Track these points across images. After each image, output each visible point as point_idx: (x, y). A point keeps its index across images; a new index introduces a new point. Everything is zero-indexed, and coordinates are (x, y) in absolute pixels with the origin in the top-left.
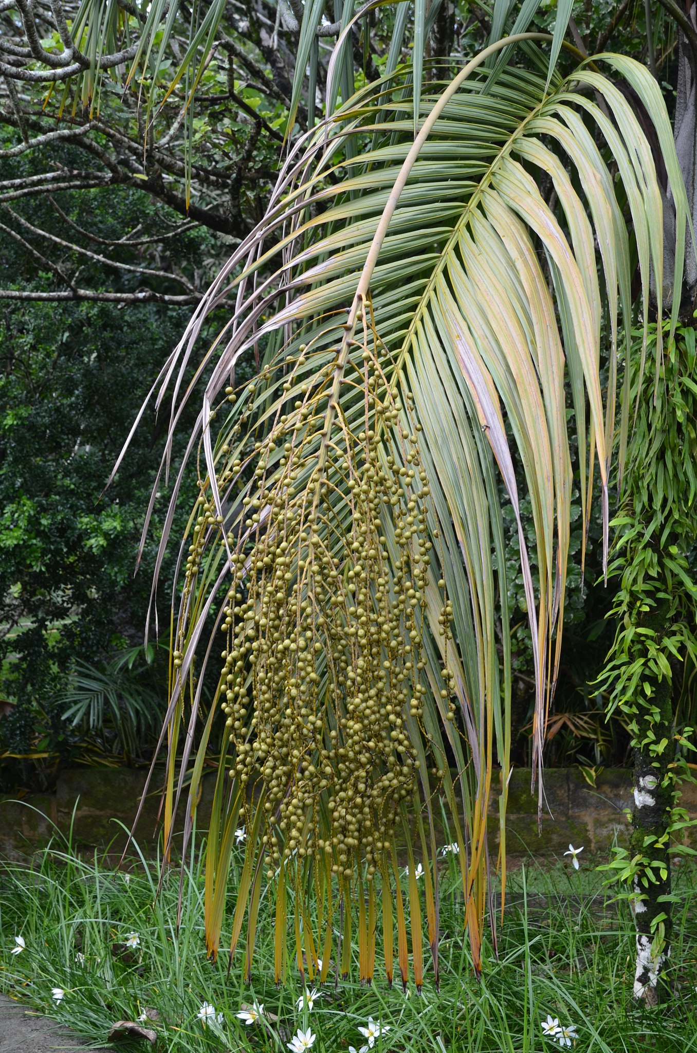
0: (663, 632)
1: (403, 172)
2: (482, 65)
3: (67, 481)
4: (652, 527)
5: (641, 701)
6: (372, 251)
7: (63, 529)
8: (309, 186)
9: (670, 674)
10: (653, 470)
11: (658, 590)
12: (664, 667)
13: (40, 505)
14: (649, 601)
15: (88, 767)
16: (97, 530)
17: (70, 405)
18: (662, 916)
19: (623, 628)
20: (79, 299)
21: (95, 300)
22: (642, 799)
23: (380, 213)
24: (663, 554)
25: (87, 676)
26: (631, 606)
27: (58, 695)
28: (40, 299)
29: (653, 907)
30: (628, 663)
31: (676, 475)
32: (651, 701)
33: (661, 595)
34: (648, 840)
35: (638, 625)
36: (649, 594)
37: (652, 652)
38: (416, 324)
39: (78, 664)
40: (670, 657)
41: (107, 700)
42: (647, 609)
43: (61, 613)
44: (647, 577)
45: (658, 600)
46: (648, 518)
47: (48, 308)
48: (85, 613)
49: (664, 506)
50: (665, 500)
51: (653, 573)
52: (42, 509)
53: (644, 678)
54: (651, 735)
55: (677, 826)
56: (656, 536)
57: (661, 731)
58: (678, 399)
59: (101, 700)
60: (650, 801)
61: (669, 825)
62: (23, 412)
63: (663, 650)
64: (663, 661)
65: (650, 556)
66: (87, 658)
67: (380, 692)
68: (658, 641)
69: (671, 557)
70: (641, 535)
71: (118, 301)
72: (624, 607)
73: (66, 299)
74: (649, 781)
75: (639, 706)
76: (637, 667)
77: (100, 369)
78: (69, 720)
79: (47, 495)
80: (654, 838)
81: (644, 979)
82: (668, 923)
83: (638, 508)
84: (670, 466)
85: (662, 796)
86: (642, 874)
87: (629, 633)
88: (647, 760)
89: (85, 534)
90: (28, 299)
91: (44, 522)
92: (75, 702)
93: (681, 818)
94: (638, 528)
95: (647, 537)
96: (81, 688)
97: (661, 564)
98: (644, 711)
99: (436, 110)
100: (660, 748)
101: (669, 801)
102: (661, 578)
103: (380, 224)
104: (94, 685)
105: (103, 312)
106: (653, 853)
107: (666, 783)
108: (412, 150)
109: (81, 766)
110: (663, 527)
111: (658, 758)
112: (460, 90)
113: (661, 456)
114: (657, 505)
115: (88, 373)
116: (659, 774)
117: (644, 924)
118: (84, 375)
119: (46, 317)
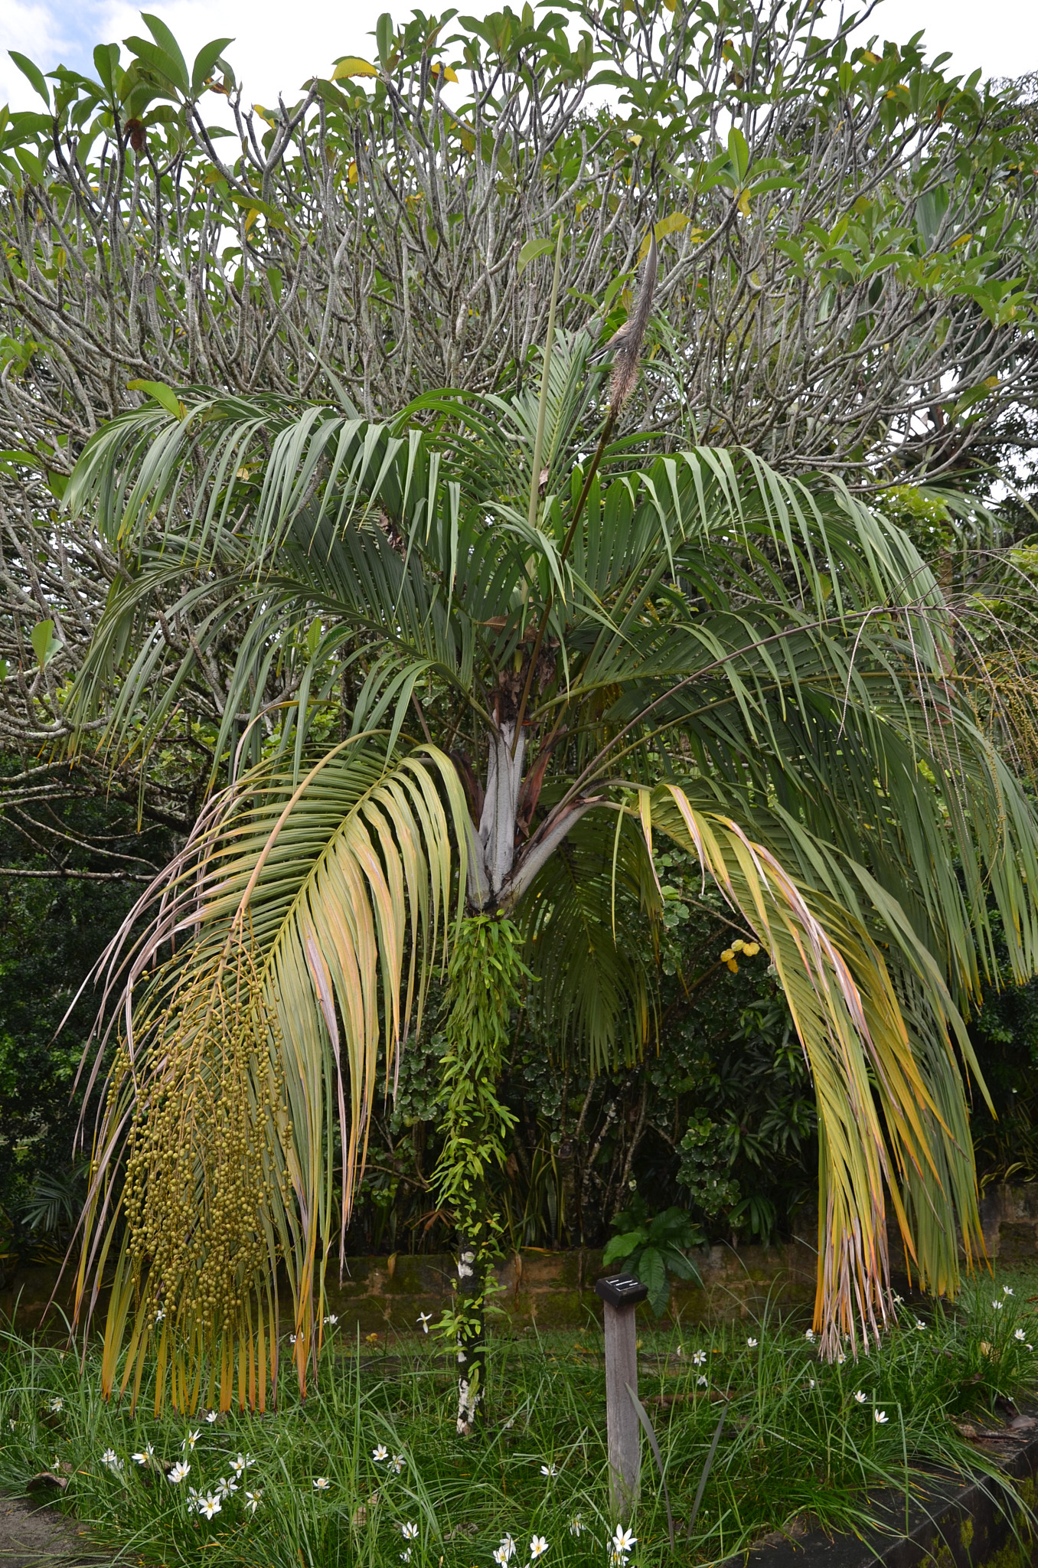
0: (479, 1141)
1: (279, 822)
2: (345, 748)
3: (44, 1022)
4: (470, 1063)
5: (462, 1194)
6: (253, 876)
7: (38, 1061)
8: (217, 829)
9: (482, 1173)
10: (470, 1022)
11: (475, 1110)
12: (478, 1169)
13: (20, 1041)
14: (468, 1118)
15: (43, 1265)
16: (65, 1062)
17: (53, 960)
18: (477, 1364)
19: (450, 1139)
20: (66, 877)
21: (79, 878)
22: (464, 1271)
23: (261, 849)
24: (477, 1084)
25: (47, 1185)
26: (456, 1122)
27: (22, 1203)
28: (34, 876)
29: (472, 1357)
30: (453, 1166)
31: (486, 1026)
32: (469, 1194)
33: (477, 1114)
34: (467, 1303)
35: (460, 1136)
36: (468, 1113)
37: (470, 1157)
38: (285, 926)
39: (41, 1175)
40: (483, 1161)
41: (62, 1207)
42: (466, 1124)
43: (31, 1130)
44: (467, 1101)
45: (474, 1118)
46: (467, 1056)
47: (41, 883)
48: (50, 1132)
49: (477, 1048)
50: (478, 1044)
51: (470, 1098)
52: (21, 1045)
53: (465, 1176)
54: (469, 1221)
55: (489, 1291)
56: (472, 1071)
57: (477, 1217)
58: (486, 972)
59: (58, 1206)
60: (469, 1272)
61: (482, 1290)
62: (12, 965)
63: (478, 1155)
64: (478, 1163)
65: (468, 1085)
66: (49, 1170)
67: (238, 1188)
68: (474, 1148)
69: (484, 1085)
70: (462, 1069)
71: (97, 879)
72: (451, 1123)
73: (55, 876)
74: (468, 1257)
75: (461, 1199)
76: (459, 1168)
77: (80, 930)
78: (29, 1224)
79: (27, 1033)
80: (471, 1301)
81: (464, 1417)
82: (482, 1370)
83: (460, 1050)
84: (482, 1019)
85: (477, 1267)
86: (463, 1331)
87: (453, 1143)
88: (468, 1240)
89: (56, 1066)
90: (24, 875)
91: (21, 1055)
92: (36, 1208)
93: (493, 1285)
94: (460, 1064)
95: (466, 1071)
96: (43, 1196)
97: (476, 1091)
98: (464, 1202)
99: (308, 779)
100: (476, 1230)
101: (483, 1272)
102: (476, 1101)
103: (261, 857)
104: (53, 1193)
105: (85, 887)
106: (471, 1313)
107: (480, 1257)
108: (289, 806)
109: (37, 1264)
110: (477, 1063)
111: (475, 1238)
112: (326, 766)
113: (476, 1013)
114: (473, 1048)
115: (69, 935)
116: (475, 1250)
117: (463, 1370)
118: (66, 936)
119: (38, 889)
